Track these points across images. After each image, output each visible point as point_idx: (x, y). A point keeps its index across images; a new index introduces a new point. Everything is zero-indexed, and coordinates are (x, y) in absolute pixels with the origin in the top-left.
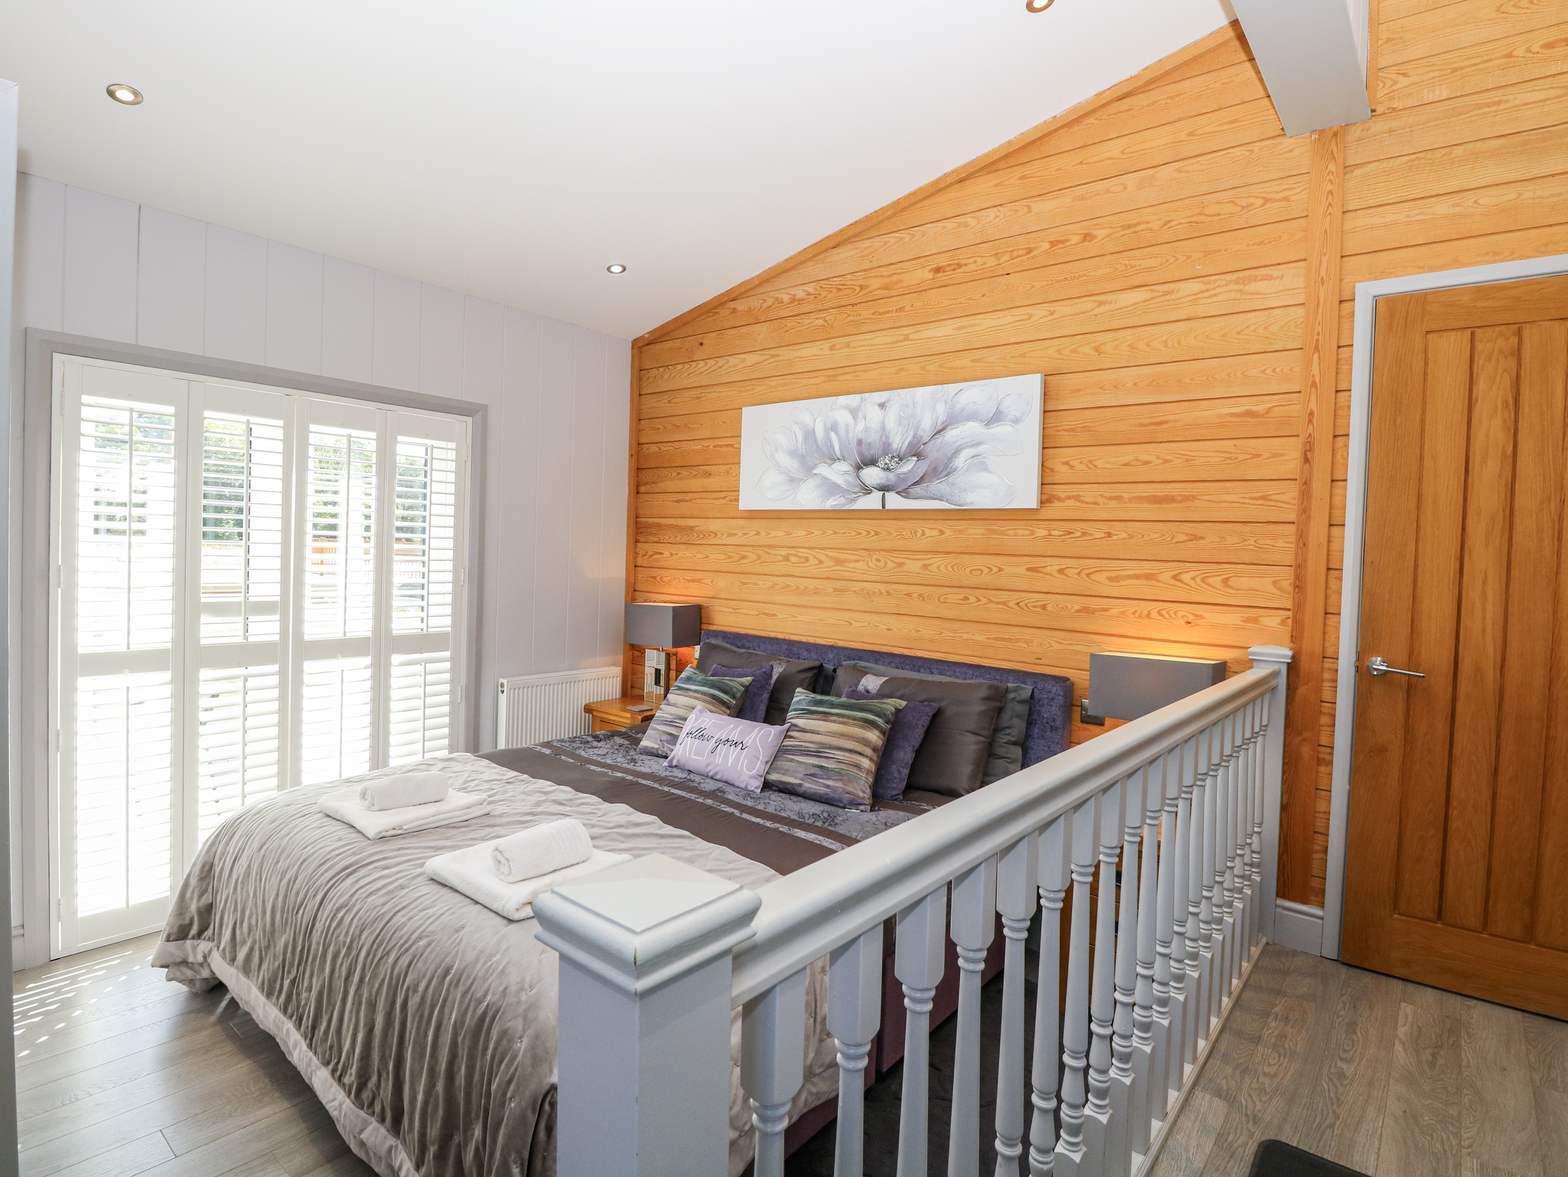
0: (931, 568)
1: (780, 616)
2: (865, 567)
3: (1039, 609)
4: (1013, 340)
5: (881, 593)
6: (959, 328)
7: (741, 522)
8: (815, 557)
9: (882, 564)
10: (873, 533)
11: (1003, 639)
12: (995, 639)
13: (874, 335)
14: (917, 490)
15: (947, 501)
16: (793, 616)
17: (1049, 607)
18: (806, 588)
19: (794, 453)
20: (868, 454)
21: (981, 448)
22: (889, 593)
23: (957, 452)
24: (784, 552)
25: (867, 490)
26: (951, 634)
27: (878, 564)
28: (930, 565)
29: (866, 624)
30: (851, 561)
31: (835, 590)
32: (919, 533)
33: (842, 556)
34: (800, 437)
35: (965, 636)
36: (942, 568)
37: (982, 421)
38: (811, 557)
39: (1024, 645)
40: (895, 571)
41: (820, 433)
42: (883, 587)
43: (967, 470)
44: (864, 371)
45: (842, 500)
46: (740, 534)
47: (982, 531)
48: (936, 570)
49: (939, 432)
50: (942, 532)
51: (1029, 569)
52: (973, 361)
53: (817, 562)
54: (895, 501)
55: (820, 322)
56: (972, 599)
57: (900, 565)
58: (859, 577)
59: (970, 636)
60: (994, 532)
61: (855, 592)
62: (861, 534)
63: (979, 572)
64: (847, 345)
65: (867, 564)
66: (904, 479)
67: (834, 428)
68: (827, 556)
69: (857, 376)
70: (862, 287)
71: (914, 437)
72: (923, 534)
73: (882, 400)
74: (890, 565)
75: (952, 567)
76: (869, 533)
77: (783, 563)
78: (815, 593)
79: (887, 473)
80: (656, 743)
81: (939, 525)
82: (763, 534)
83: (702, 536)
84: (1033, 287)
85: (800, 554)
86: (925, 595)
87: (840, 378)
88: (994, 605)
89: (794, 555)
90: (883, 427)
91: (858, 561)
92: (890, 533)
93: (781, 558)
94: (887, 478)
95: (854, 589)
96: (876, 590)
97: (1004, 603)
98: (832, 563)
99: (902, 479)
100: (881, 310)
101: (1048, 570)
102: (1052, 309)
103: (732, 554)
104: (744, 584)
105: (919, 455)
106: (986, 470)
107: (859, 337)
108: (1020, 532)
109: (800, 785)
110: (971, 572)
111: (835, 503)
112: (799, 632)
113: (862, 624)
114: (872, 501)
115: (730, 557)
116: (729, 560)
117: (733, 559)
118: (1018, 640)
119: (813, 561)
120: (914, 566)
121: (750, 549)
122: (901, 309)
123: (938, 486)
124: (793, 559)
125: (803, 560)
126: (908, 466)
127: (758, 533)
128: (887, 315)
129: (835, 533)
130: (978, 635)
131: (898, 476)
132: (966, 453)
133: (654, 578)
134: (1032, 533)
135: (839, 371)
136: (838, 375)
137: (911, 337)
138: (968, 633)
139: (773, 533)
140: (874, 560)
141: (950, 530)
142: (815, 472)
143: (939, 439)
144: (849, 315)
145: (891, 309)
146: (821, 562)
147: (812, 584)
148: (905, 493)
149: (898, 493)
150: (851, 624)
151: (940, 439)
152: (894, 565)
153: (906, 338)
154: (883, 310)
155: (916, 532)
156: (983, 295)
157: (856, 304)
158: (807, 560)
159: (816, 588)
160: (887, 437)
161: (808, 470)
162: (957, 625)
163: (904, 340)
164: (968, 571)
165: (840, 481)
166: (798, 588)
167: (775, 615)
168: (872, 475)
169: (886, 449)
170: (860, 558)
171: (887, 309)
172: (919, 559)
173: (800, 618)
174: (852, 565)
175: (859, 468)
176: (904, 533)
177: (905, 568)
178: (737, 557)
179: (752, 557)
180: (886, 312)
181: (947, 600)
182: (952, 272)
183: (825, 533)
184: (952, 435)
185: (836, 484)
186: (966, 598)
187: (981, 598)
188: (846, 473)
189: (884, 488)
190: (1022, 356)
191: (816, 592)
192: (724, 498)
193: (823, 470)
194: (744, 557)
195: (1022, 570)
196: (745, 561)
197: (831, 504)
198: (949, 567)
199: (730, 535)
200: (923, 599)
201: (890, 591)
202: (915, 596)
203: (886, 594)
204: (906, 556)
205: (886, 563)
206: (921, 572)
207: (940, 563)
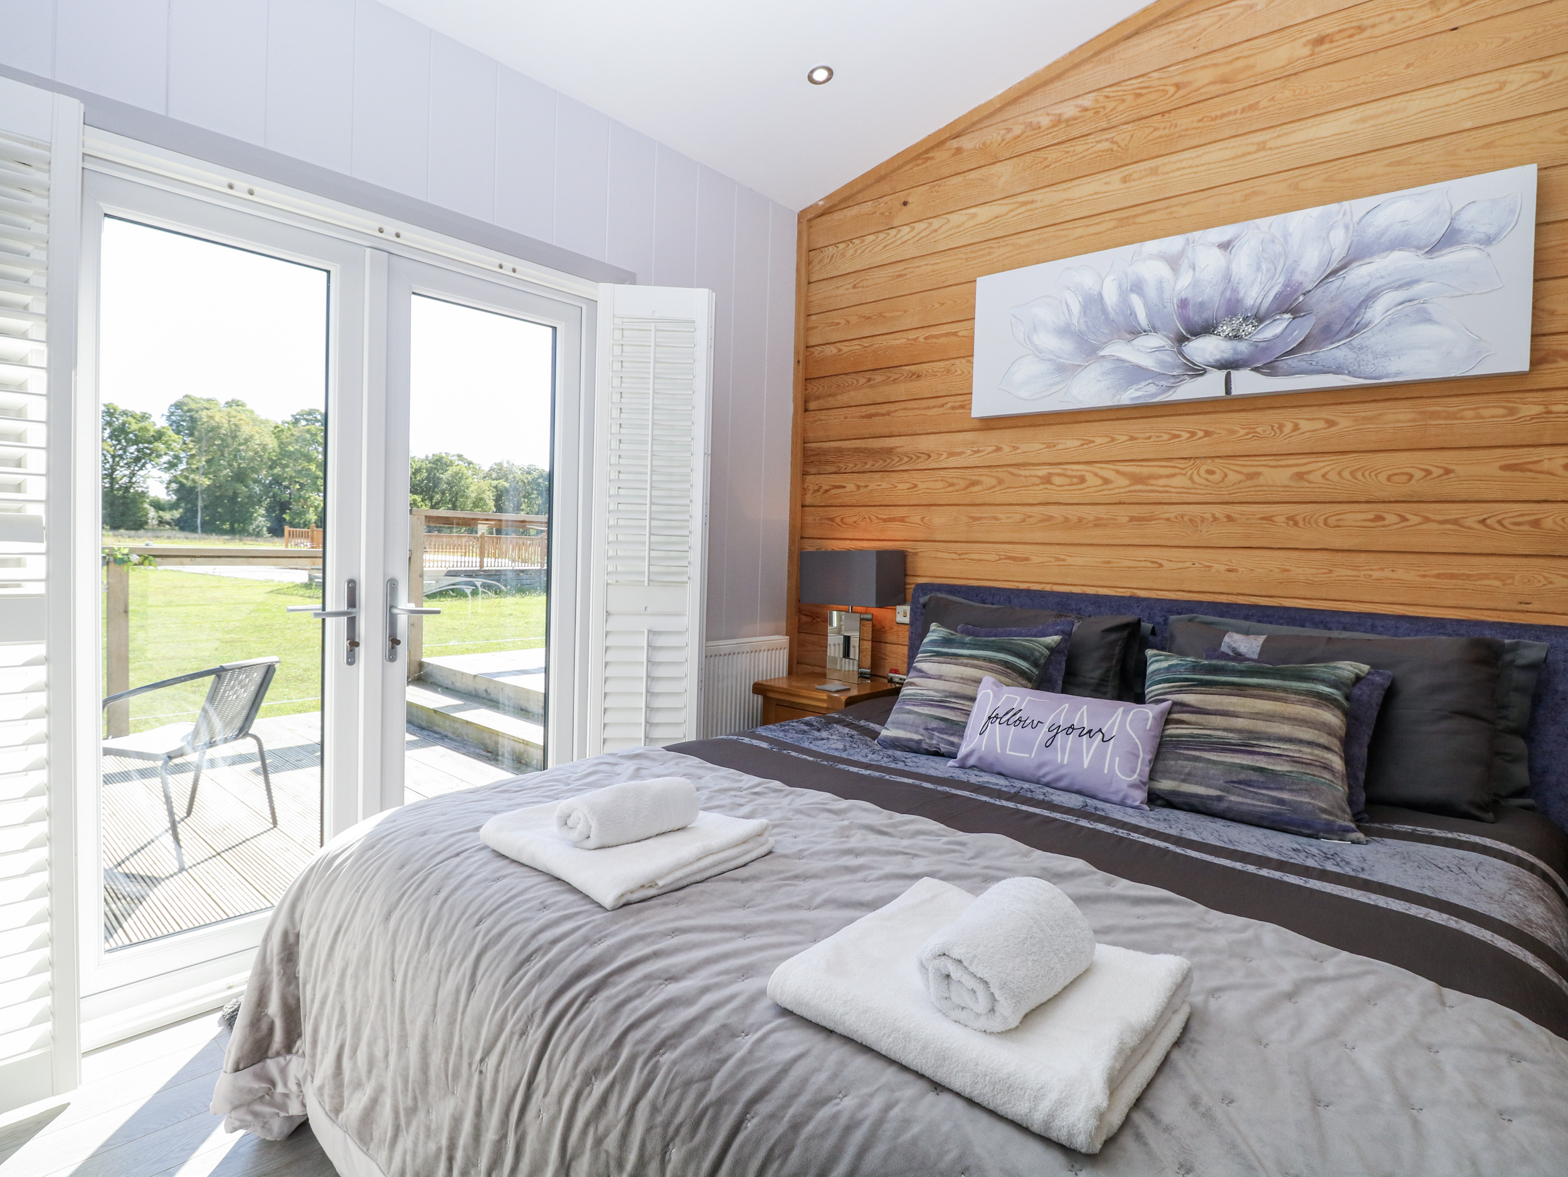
0: (1311, 477)
1: (1035, 559)
2: (1189, 484)
3: (1526, 528)
4: (1469, 124)
5: (1215, 519)
6: (1363, 120)
7: (969, 436)
8: (1096, 475)
9: (1218, 477)
10: (1201, 434)
11: (1452, 576)
12: (1438, 576)
13: (1200, 151)
14: (1293, 361)
15: (1350, 373)
16: (1058, 559)
17: (1548, 523)
18: (1080, 519)
19: (1065, 331)
20: (1197, 319)
21: (1417, 289)
22: (1230, 518)
23: (1370, 298)
24: (1043, 471)
25: (1196, 371)
26: (1350, 573)
27: (1209, 477)
28: (1308, 473)
29: (1189, 564)
30: (1160, 477)
31: (1132, 519)
32: (1288, 428)
33: (1145, 470)
34: (1076, 308)
35: (1376, 574)
36: (1333, 476)
37: (1419, 248)
38: (1088, 476)
39: (1497, 583)
40: (1242, 485)
41: (1111, 298)
42: (1218, 510)
43: (1390, 324)
44: (1184, 205)
45: (1152, 389)
46: (969, 452)
47: (1411, 416)
48: (1321, 480)
49: (1334, 272)
50: (1331, 423)
51: (1505, 468)
52: (1390, 165)
53: (1100, 482)
54: (1247, 383)
55: (1106, 145)
56: (1391, 518)
57: (1251, 476)
58: (1175, 498)
59: (1387, 573)
60: (1434, 415)
61: (1168, 519)
62: (1179, 436)
63: (1405, 477)
64: (1154, 171)
65: (1191, 479)
66: (1264, 349)
67: (1137, 287)
68: (1118, 472)
69: (1171, 213)
70: (1178, 86)
71: (1286, 286)
72: (1296, 427)
73: (1226, 238)
74: (1233, 477)
75: (1352, 473)
76: (1193, 434)
77: (1041, 487)
78: (1096, 525)
79: (1235, 343)
80: (917, 732)
81: (1326, 413)
82: (1006, 449)
83: (906, 459)
84: (1506, 40)
85: (1070, 473)
86: (1299, 518)
87: (1138, 220)
88: (1434, 526)
89: (1059, 475)
90: (1227, 277)
91: (1173, 475)
92: (1232, 432)
93: (1038, 481)
94: (1235, 350)
95: (1167, 516)
96: (1209, 516)
97: (1455, 522)
98: (1126, 482)
99: (1261, 349)
100: (1213, 114)
101: (1546, 465)
102: (1546, 69)
103: (955, 481)
104: (975, 519)
105: (1296, 312)
106: (1429, 320)
107: (1174, 157)
108: (1485, 412)
110: (1389, 479)
111: (1139, 394)
112: (1069, 580)
113: (1181, 565)
114: (1211, 385)
115: (952, 485)
116: (951, 489)
117: (957, 487)
118: (1486, 576)
119: (1092, 480)
120: (1278, 476)
121: (985, 471)
122: (1252, 107)
123: (1334, 352)
124: (1057, 480)
125: (1075, 480)
126: (1272, 330)
127: (999, 449)
128: (1225, 119)
129: (1132, 438)
130: (1405, 573)
131: (1255, 344)
132: (1387, 299)
133: (832, 519)
134: (1512, 411)
135: (1139, 210)
136: (1136, 216)
137: (1270, 144)
138: (1382, 569)
139: (1023, 447)
140: (1202, 472)
141: (1345, 420)
142: (1102, 353)
143: (1335, 283)
144: (1156, 129)
145: (1233, 109)
146: (1106, 481)
147: (1090, 513)
148: (1269, 369)
149: (1256, 369)
150: (1161, 566)
151: (1337, 283)
152: (1240, 477)
153: (1262, 146)
154: (1219, 113)
155: (1281, 426)
156: (1408, 66)
157: (1169, 112)
158: (1082, 480)
159: (1097, 519)
160: (1235, 291)
161: (1089, 349)
162: (1361, 559)
163: (1258, 151)
164: (1383, 477)
165: (1148, 362)
166: (1067, 520)
167: (1027, 559)
168: (1205, 348)
169: (1233, 308)
170: (1177, 471)
171: (1225, 111)
172: (1288, 466)
173: (1070, 561)
174: (1162, 482)
175: (1181, 340)
176: (1259, 430)
177: (1261, 480)
178: (963, 484)
179: (988, 481)
180: (1223, 116)
181: (1341, 523)
182: (1347, 40)
183: (1113, 440)
184: (1359, 275)
185: (1139, 368)
186: (1379, 518)
187: (1408, 516)
188: (1159, 349)
189: (1228, 365)
190: (1487, 146)
191: (1098, 523)
192: (943, 406)
193: (1121, 350)
194: (974, 483)
195: (1493, 469)
196: (976, 488)
197: (1128, 397)
198: (1346, 474)
199: (951, 454)
200: (1296, 524)
201: (1233, 515)
202: (1280, 519)
203: (1225, 520)
204: (1263, 463)
205: (1226, 475)
206: (1292, 483)
207: (1328, 468)
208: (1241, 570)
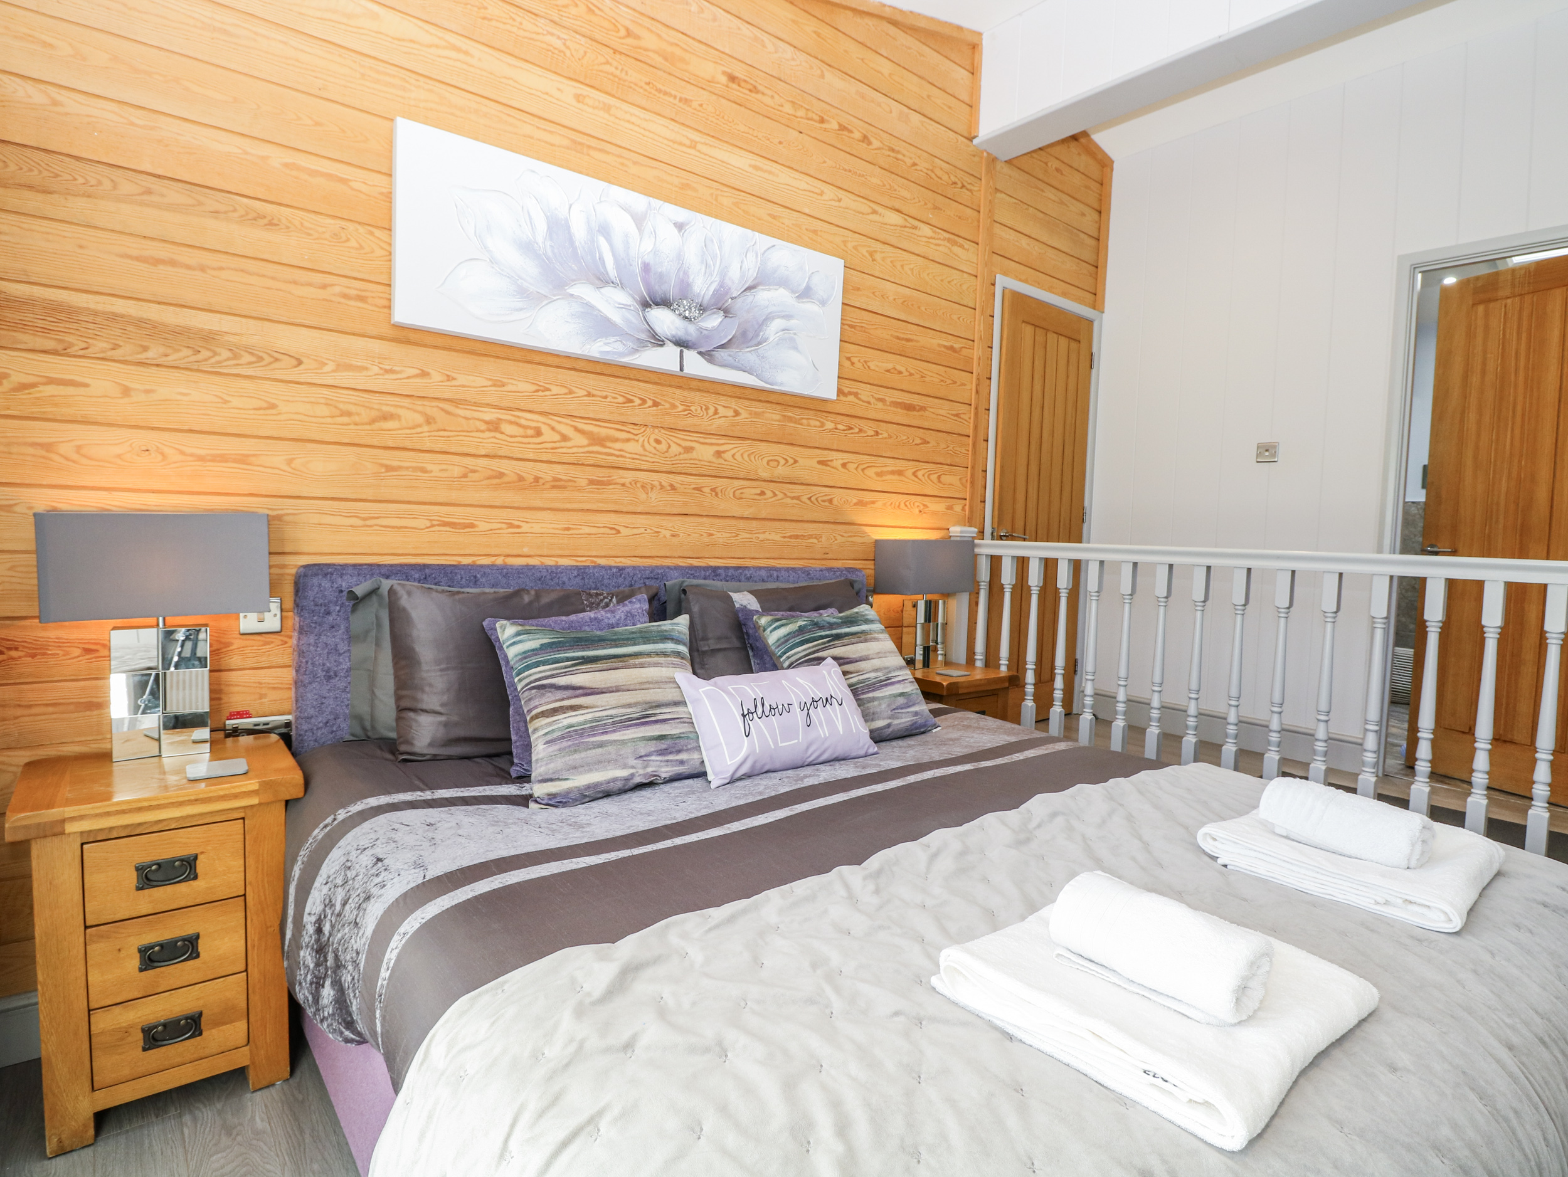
0: (724, 455)
1: (483, 526)
2: (640, 450)
3: (827, 504)
4: (807, 211)
5: (662, 487)
6: (756, 168)
7: (376, 346)
8: (553, 429)
9: (663, 447)
10: (650, 403)
11: (797, 537)
12: (790, 537)
13: (648, 115)
14: (722, 355)
15: (757, 376)
16: (511, 526)
17: (835, 502)
18: (537, 479)
19: (527, 248)
20: (660, 290)
21: (793, 322)
22: (673, 488)
23: (768, 319)
24: (490, 415)
25: (658, 341)
26: (748, 536)
27: (657, 446)
28: (724, 452)
29: (642, 530)
30: (616, 440)
31: (592, 482)
32: (711, 411)
33: (604, 432)
34: (542, 227)
35: (762, 537)
36: (738, 456)
37: (793, 292)
38: (545, 429)
39: (815, 541)
40: (682, 457)
41: (579, 232)
42: (665, 479)
43: (777, 344)
44: (635, 163)
45: (619, 347)
47: (778, 417)
48: (731, 459)
49: (749, 288)
50: (737, 413)
51: (820, 462)
52: (769, 215)
53: (557, 437)
54: (696, 365)
55: (558, 44)
56: (769, 494)
57: (688, 450)
58: (629, 463)
59: (767, 536)
60: (790, 419)
61: (623, 485)
62: (631, 401)
63: (776, 463)
64: (607, 108)
65: (643, 446)
66: (707, 337)
67: (604, 230)
68: (576, 429)
69: (622, 164)
70: (629, 33)
71: (721, 285)
72: (716, 413)
73: (680, 220)
74: (675, 449)
75: (749, 455)
76: (644, 401)
77: (489, 434)
78: (554, 487)
79: (686, 323)
81: (734, 404)
82: (436, 377)
83: (247, 358)
84: (825, 162)
85: (523, 422)
86: (718, 490)
87: (592, 153)
88: (789, 501)
89: (511, 422)
90: (680, 257)
91: (628, 440)
92: (674, 406)
93: (483, 427)
94: (686, 330)
95: (622, 481)
96: (656, 483)
97: (798, 498)
98: (585, 442)
99: (706, 335)
100: (659, 86)
101: (834, 464)
102: (840, 196)
103: (353, 408)
104: (389, 468)
105: (726, 312)
106: (796, 348)
107: (625, 106)
108: (813, 423)
109: (889, 725)
110: (768, 463)
111: (607, 349)
112: (526, 551)
113: (636, 531)
114: (665, 359)
115: (349, 414)
116: (345, 419)
117: (356, 419)
118: (810, 537)
119: (548, 435)
120: (705, 453)
121: (406, 402)
122: (686, 101)
123: (747, 355)
124: (508, 429)
125: (530, 432)
126: (713, 321)
127: (424, 374)
128: (666, 98)
129: (589, 395)
130: (773, 534)
131: (700, 330)
132: (776, 325)
133: (48, 447)
134: (823, 425)
135: (593, 143)
136: (589, 147)
137: (699, 146)
138: (764, 532)
139: (462, 379)
140: (652, 441)
141: (746, 411)
142: (571, 291)
143: (749, 297)
144: (607, 63)
145: (673, 92)
146: (565, 438)
147: (548, 472)
148: (707, 355)
149: (700, 353)
150: (619, 532)
151: (750, 298)
152: (680, 450)
153: (693, 145)
154: (663, 88)
155: (707, 409)
156: (780, 143)
157: (621, 53)
158: (538, 433)
159: (556, 480)
160: (686, 273)
161: (560, 285)
162: (754, 524)
163: (690, 147)
164: (765, 460)
165: (616, 317)
166: (521, 479)
167: (472, 526)
168: (665, 321)
169: (685, 288)
170: (631, 436)
171: (668, 90)
172: (712, 444)
173: (525, 527)
174: (618, 445)
175: (646, 305)
176: (693, 408)
177: (694, 455)
178: (366, 414)
179: (410, 417)
180: (666, 93)
181: (743, 496)
182: (747, 92)
183: (571, 392)
184: (764, 297)
185: (607, 320)
186: (763, 493)
187: (777, 493)
188: (626, 307)
189: (682, 344)
190: (815, 232)
191: (557, 484)
192: (324, 287)
193: (585, 291)
194: (386, 417)
195: (813, 463)
196: (390, 424)
197: (597, 349)
198: (745, 456)
199: (342, 367)
200: (717, 495)
201: (675, 484)
202: (707, 490)
203: (669, 488)
204: (696, 439)
205: (669, 447)
206: (714, 460)
207: (736, 450)
208: (681, 535)
